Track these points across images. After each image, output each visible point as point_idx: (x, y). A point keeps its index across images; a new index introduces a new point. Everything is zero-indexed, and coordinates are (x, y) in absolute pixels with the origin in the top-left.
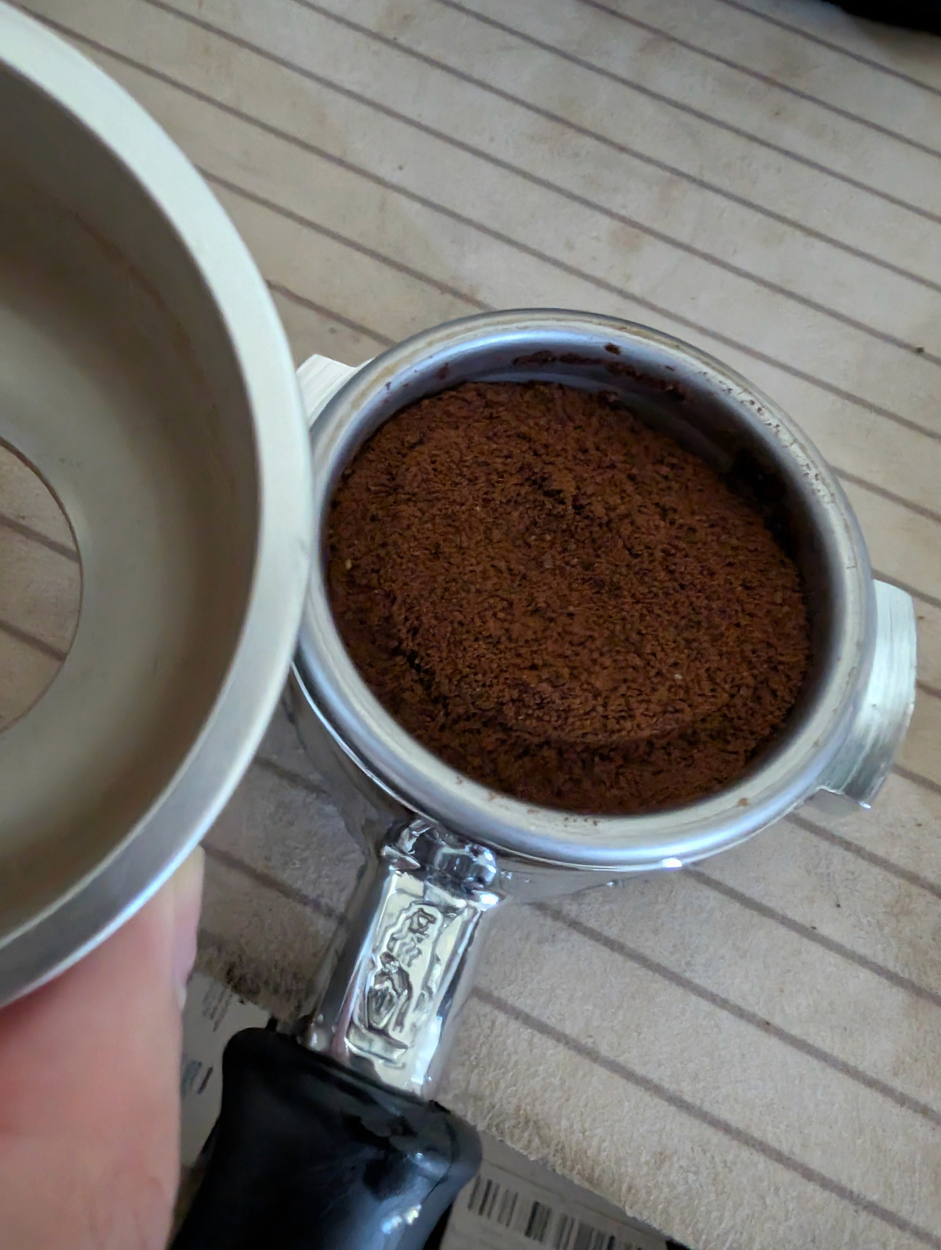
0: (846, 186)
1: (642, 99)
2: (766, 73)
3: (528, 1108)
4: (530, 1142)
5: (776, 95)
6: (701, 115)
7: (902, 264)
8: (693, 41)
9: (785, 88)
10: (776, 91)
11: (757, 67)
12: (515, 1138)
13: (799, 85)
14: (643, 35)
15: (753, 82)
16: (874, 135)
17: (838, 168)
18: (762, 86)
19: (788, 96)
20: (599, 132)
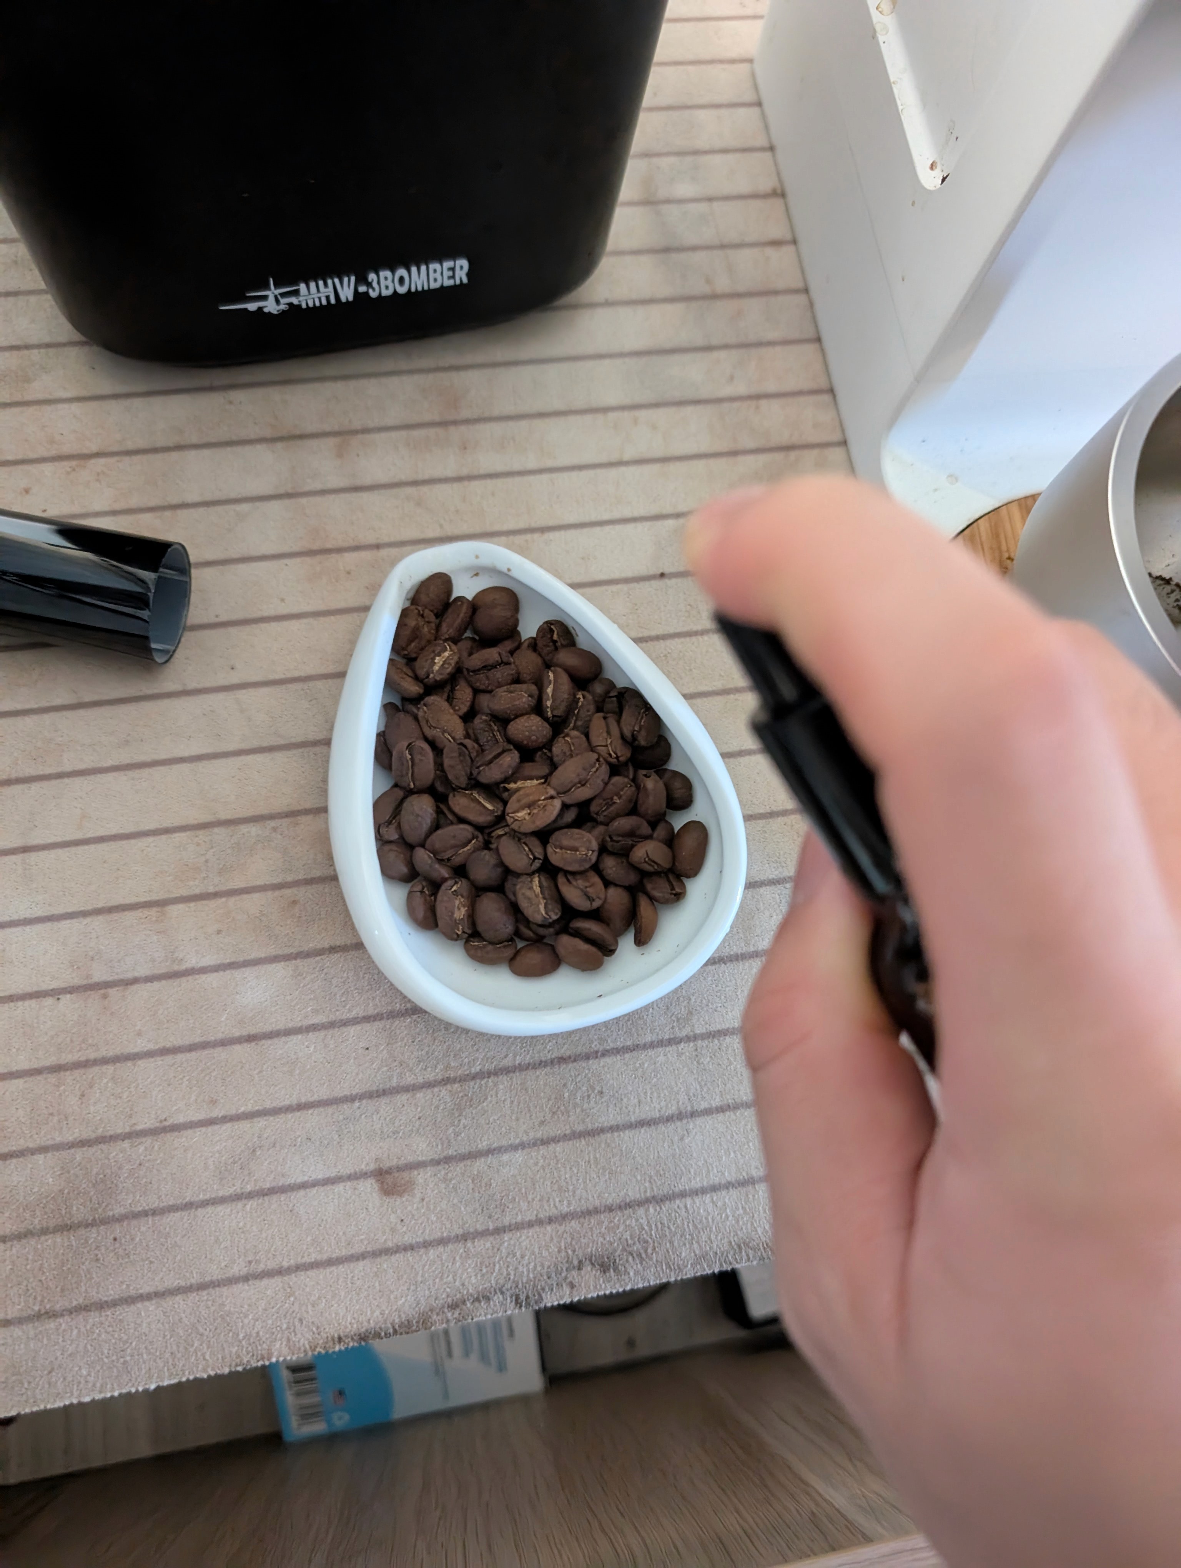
0: (545, 477)
1: (365, 496)
2: (437, 418)
3: (736, 1239)
4: (748, 1255)
5: (455, 432)
6: (415, 483)
7: (617, 515)
8: (371, 424)
9: (455, 423)
10: (452, 429)
11: (427, 417)
12: (739, 1261)
13: (465, 414)
14: (331, 441)
15: (432, 432)
16: (538, 423)
17: (532, 464)
18: (440, 431)
19: (463, 428)
20: (351, 543)
